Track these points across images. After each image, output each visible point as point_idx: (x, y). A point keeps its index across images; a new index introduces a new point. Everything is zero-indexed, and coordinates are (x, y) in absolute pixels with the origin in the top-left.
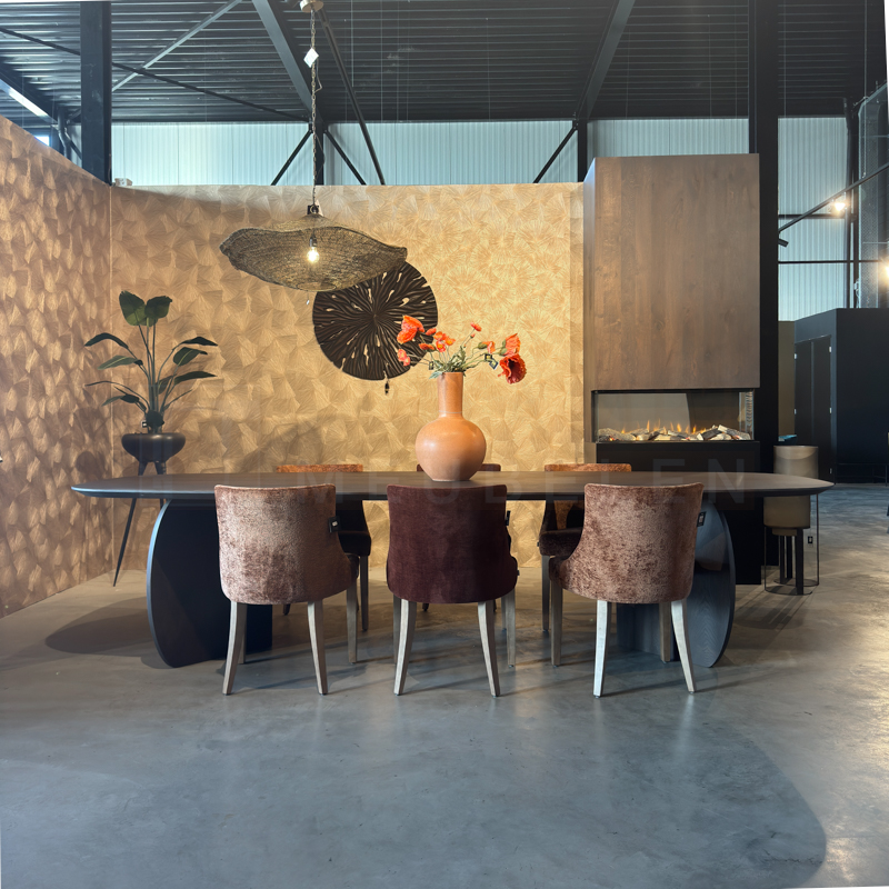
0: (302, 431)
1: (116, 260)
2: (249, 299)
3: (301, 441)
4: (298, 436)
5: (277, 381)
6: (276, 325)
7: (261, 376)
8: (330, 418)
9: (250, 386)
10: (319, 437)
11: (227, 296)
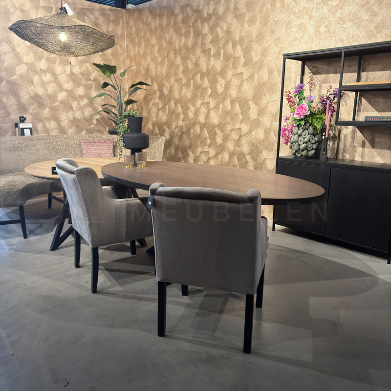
0: (184, 130)
1: (127, 46)
2: (166, 60)
3: (184, 135)
4: (183, 133)
5: (176, 104)
6: (176, 74)
7: (170, 101)
8: (194, 124)
9: (167, 107)
10: (190, 133)
11: (159, 60)
